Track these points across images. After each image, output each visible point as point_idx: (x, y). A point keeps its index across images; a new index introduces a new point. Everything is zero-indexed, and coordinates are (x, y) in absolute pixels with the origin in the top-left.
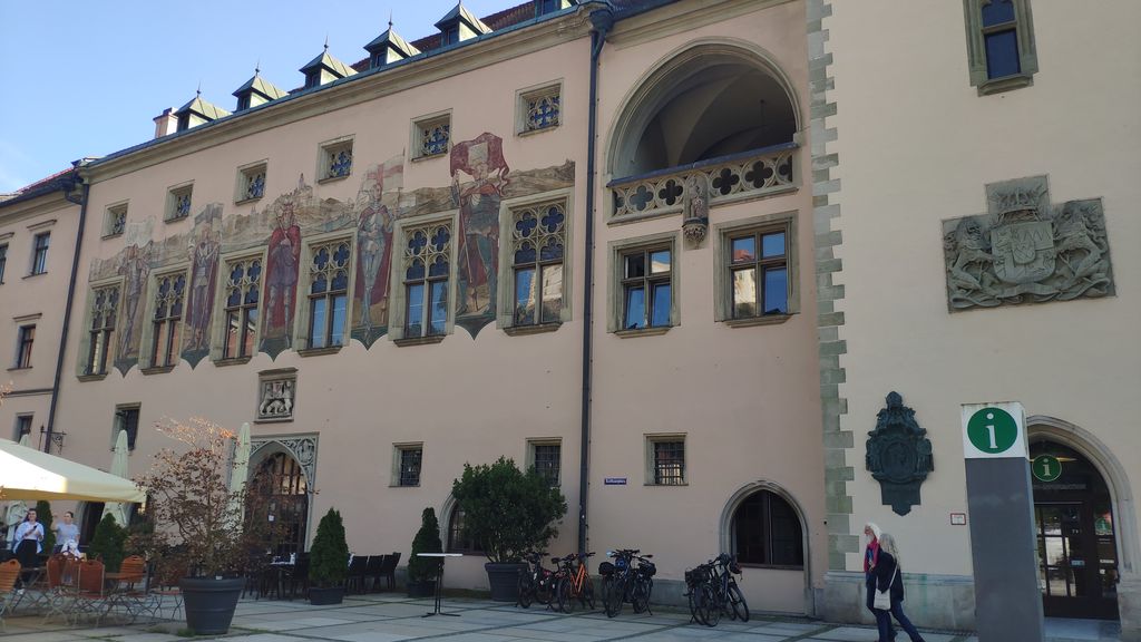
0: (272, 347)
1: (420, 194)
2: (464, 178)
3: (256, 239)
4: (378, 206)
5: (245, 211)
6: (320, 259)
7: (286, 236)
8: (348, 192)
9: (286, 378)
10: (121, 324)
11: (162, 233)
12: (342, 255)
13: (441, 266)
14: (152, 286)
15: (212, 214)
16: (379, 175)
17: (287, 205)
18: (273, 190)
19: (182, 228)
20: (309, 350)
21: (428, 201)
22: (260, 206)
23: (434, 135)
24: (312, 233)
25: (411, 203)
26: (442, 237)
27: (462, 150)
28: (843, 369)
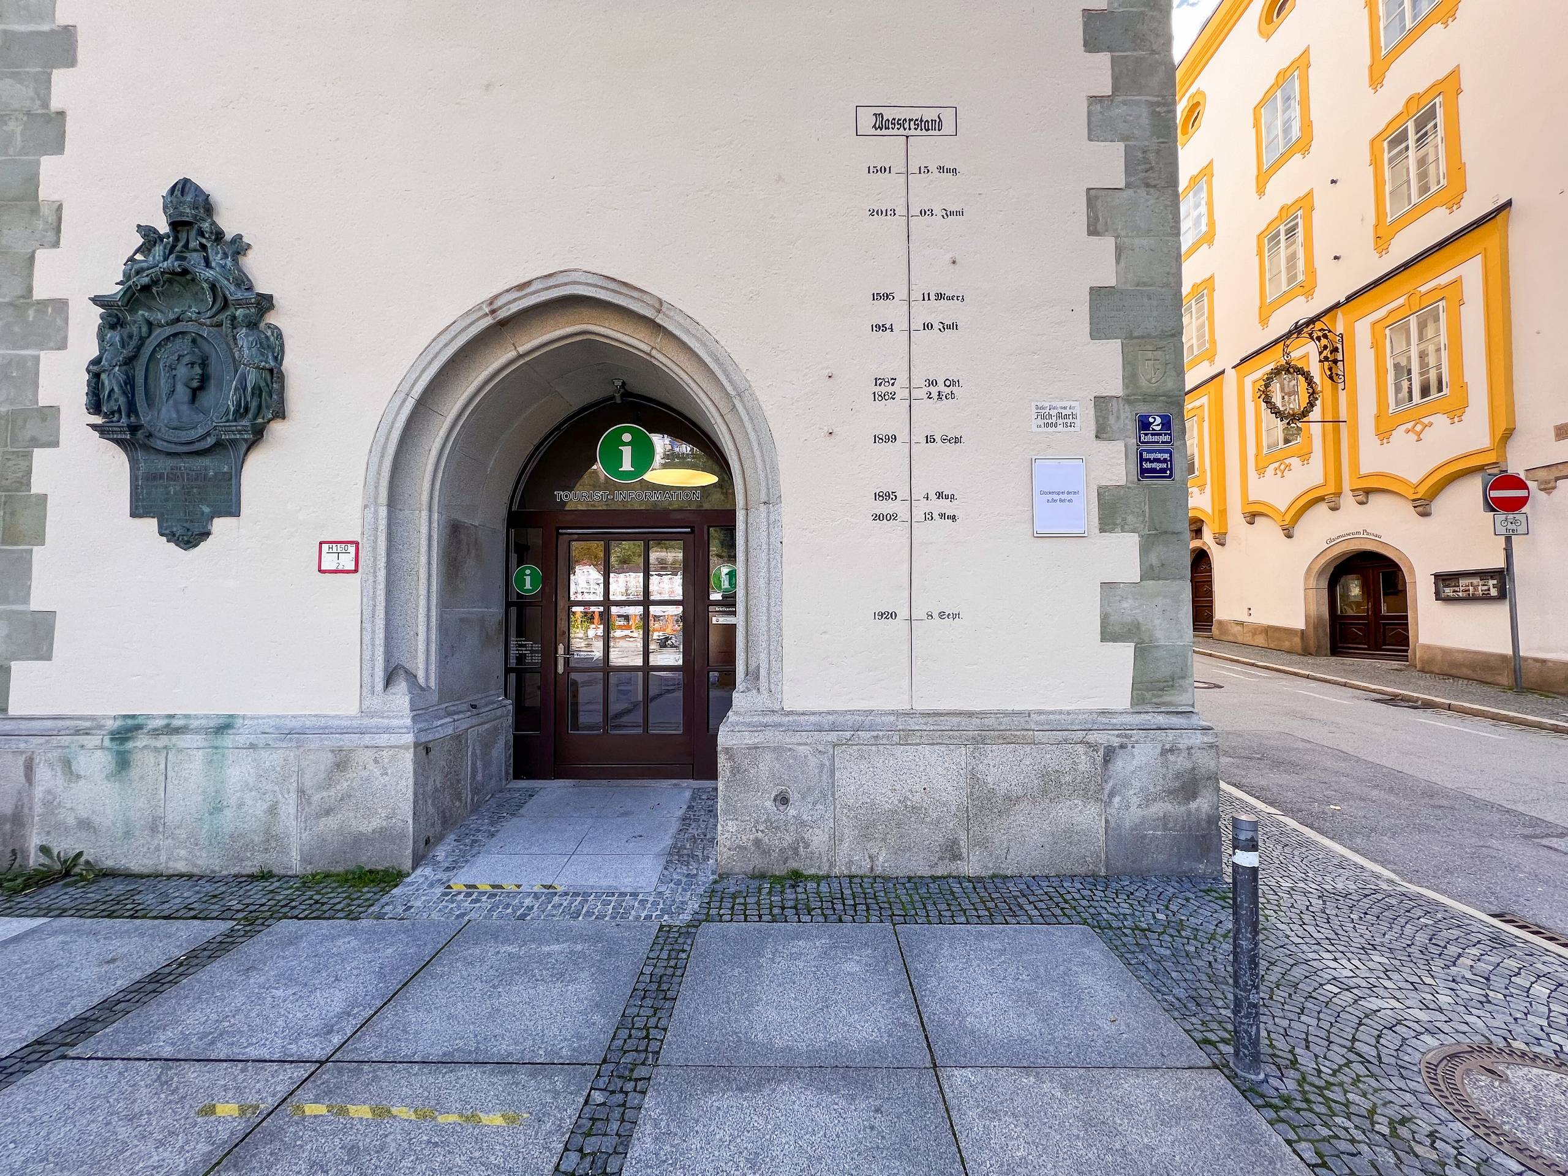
28: (61, 114)
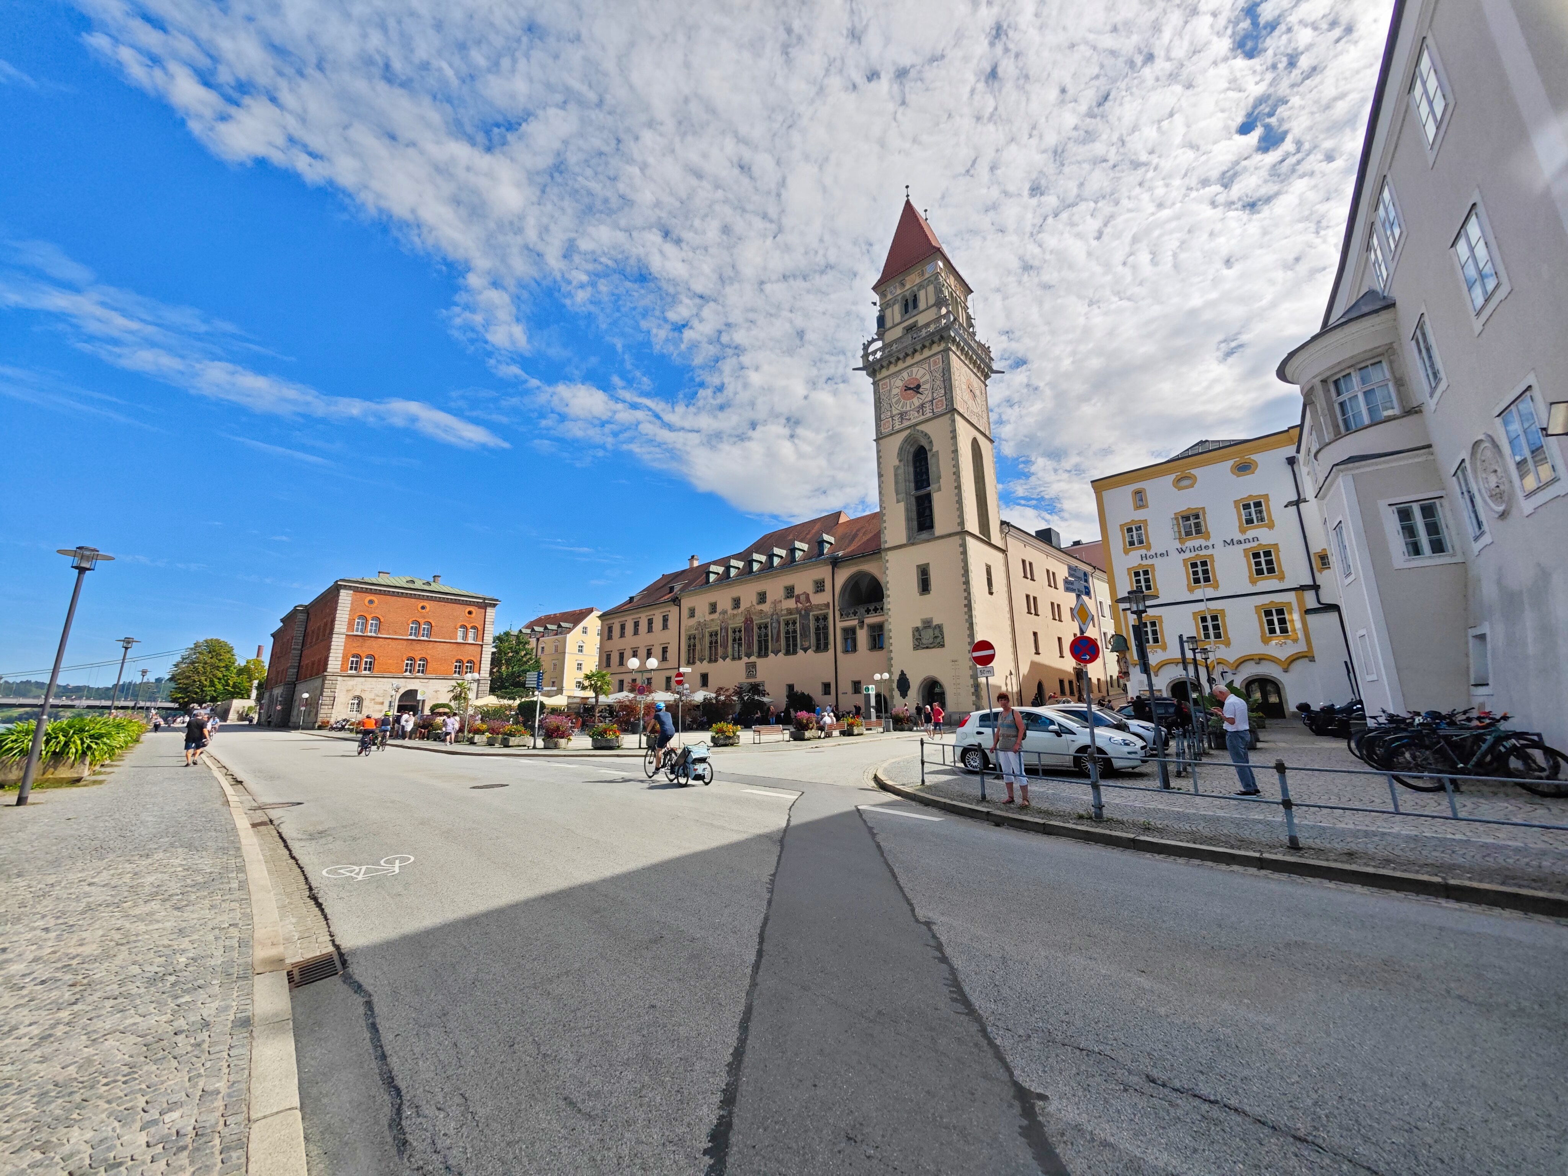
0: (749, 655)
1: (787, 609)
2: (800, 605)
3: (739, 622)
4: (775, 613)
5: (735, 612)
6: (760, 628)
7: (748, 621)
8: (766, 607)
9: (754, 665)
10: (698, 647)
11: (709, 617)
12: (766, 627)
13: (795, 631)
14: (707, 635)
15: (724, 612)
16: (775, 603)
17: (748, 611)
18: (743, 606)
19: (715, 616)
20: (759, 656)
21: (790, 612)
22: (740, 611)
23: (790, 592)
24: (757, 621)
25: (784, 612)
26: (794, 623)
27: (798, 597)
28: (891, 665)
